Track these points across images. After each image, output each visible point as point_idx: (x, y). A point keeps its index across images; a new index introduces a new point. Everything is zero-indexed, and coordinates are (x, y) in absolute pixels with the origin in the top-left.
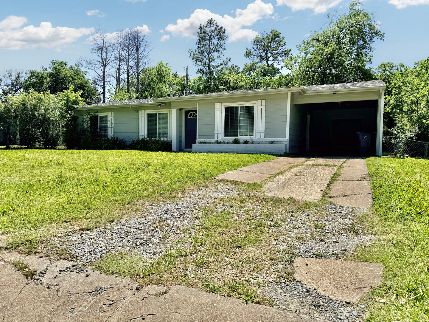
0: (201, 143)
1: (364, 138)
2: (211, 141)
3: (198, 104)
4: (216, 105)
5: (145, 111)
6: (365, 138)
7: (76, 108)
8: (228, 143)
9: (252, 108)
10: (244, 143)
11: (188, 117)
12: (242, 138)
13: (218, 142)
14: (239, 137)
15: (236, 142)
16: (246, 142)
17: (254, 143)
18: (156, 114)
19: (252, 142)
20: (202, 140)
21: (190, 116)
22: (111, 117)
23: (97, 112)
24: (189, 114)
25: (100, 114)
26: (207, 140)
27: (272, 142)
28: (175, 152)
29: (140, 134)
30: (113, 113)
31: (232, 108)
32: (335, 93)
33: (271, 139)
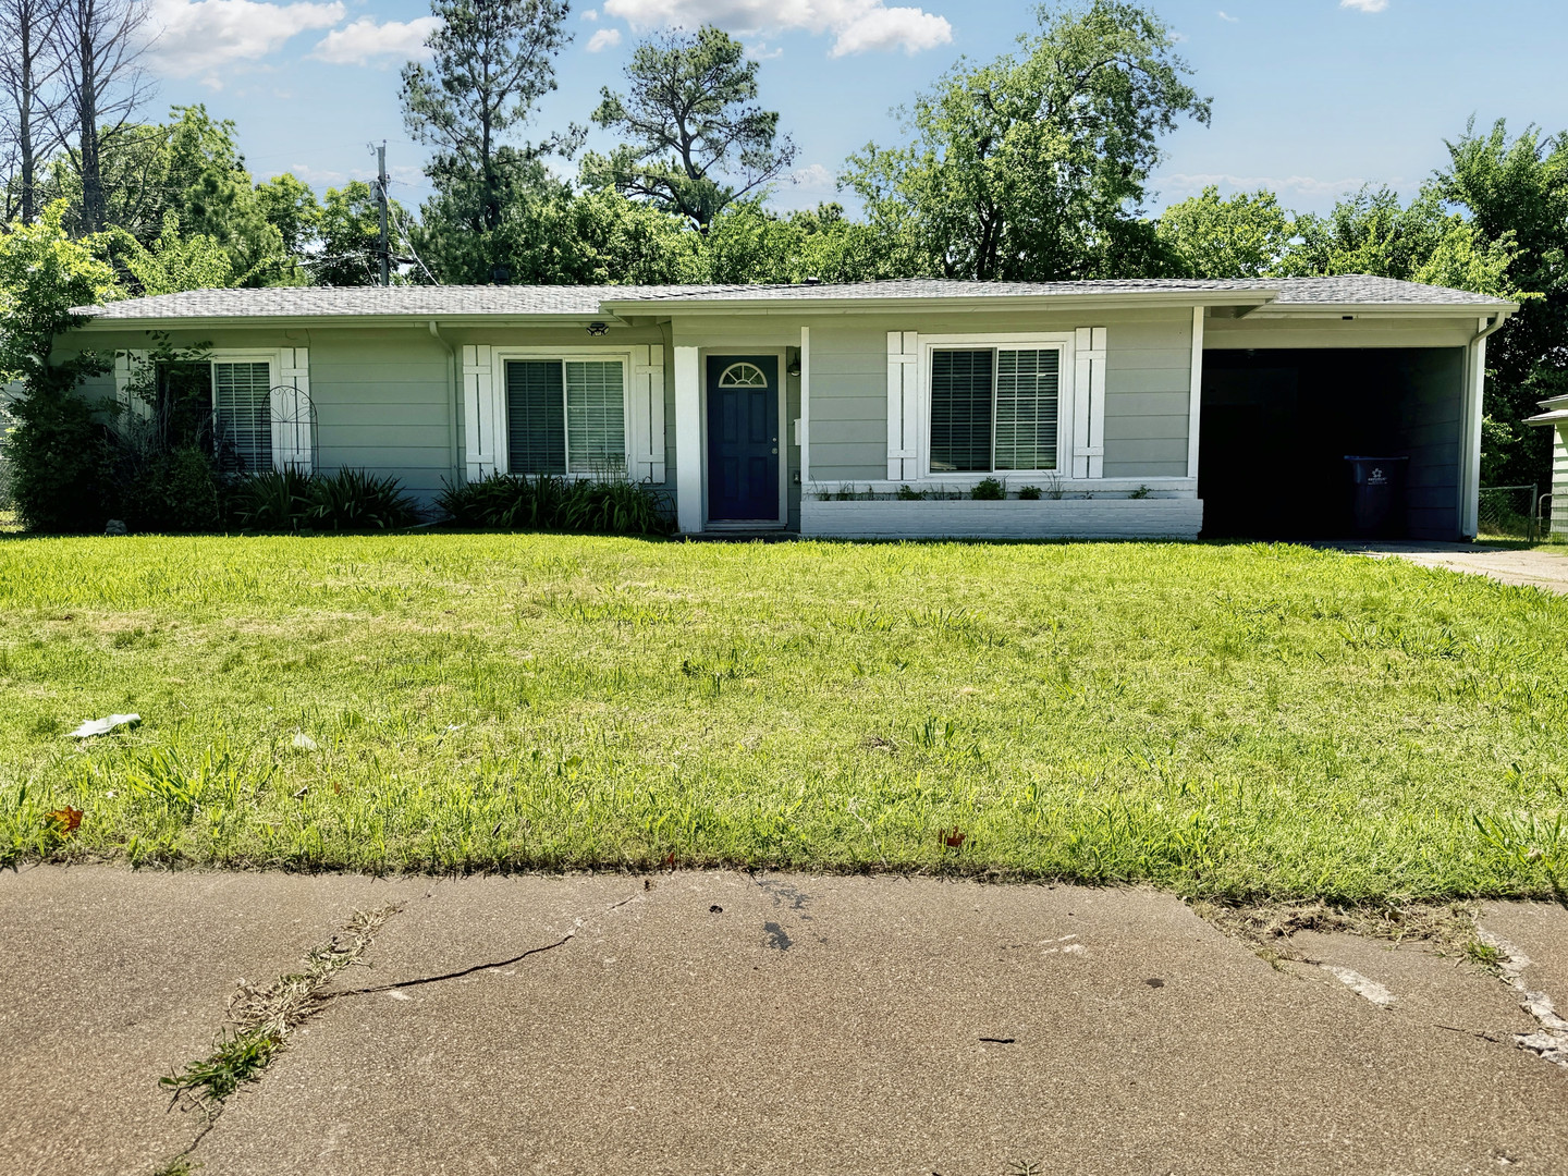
0: (826, 497)
1: (1372, 476)
2: (876, 490)
3: (805, 331)
4: (893, 339)
5: (496, 350)
6: (1377, 476)
7: (88, 319)
8: (953, 497)
9: (1051, 358)
10: (1021, 498)
11: (721, 385)
12: (1015, 479)
13: (907, 494)
14: (996, 474)
15: (989, 492)
16: (1029, 494)
17: (1064, 495)
18: (558, 364)
19: (1057, 495)
20: (833, 486)
21: (728, 380)
22: (289, 373)
23: (208, 344)
24: (727, 371)
25: (221, 356)
26: (860, 486)
27: (1138, 495)
28: (696, 538)
29: (471, 455)
30: (303, 353)
31: (961, 356)
32: (1351, 318)
33: (1135, 482)
